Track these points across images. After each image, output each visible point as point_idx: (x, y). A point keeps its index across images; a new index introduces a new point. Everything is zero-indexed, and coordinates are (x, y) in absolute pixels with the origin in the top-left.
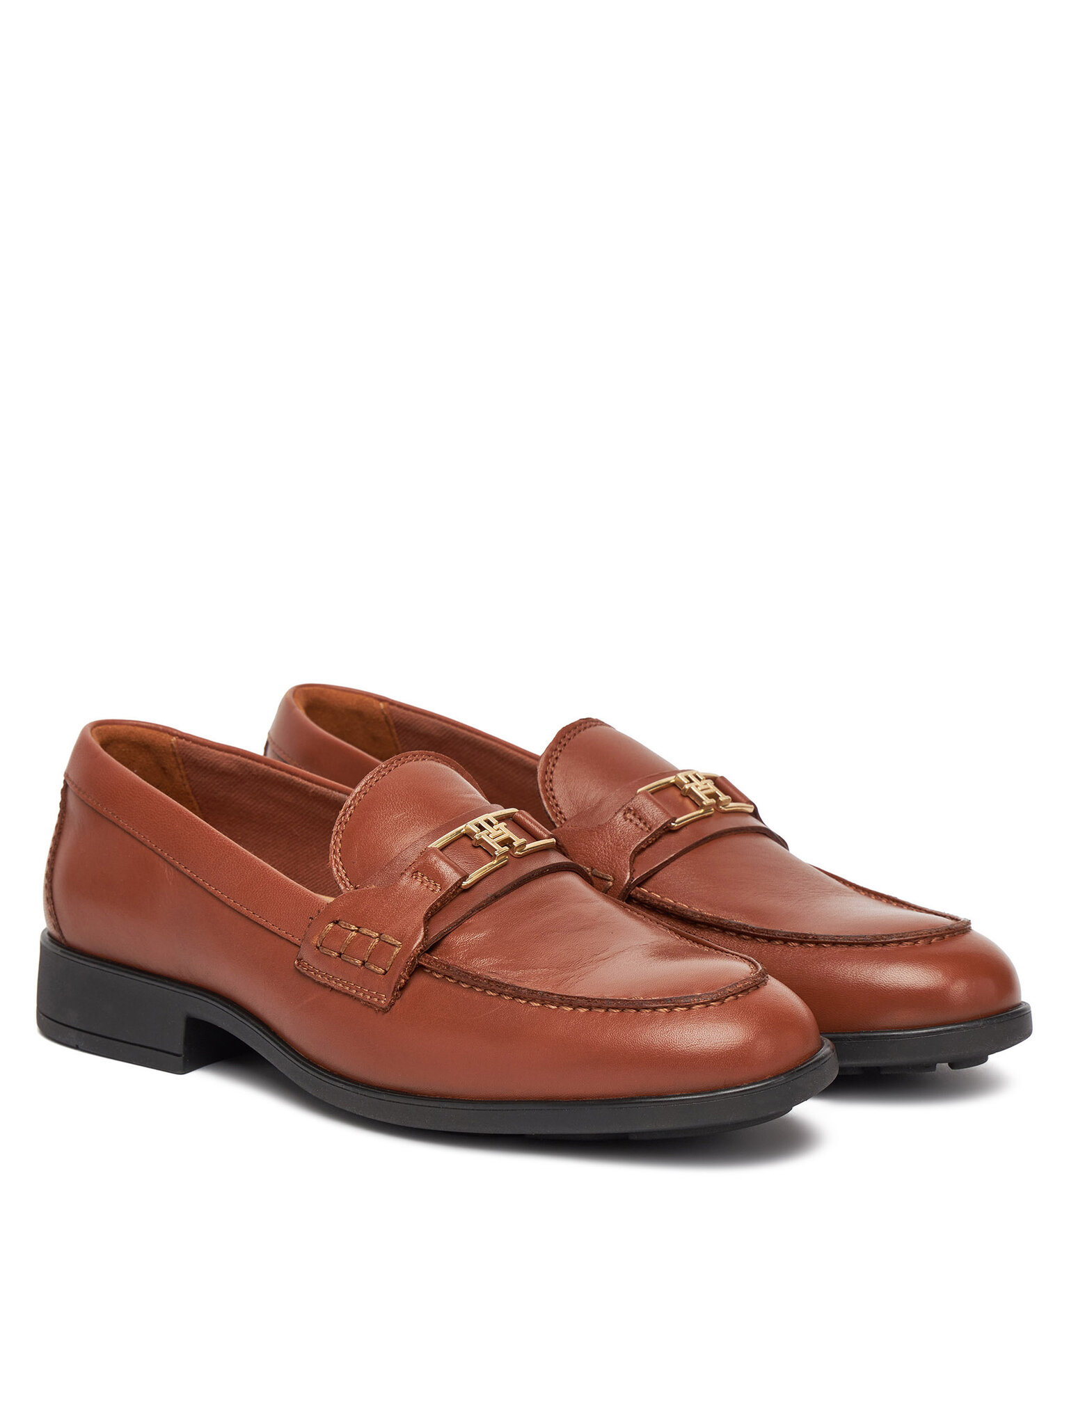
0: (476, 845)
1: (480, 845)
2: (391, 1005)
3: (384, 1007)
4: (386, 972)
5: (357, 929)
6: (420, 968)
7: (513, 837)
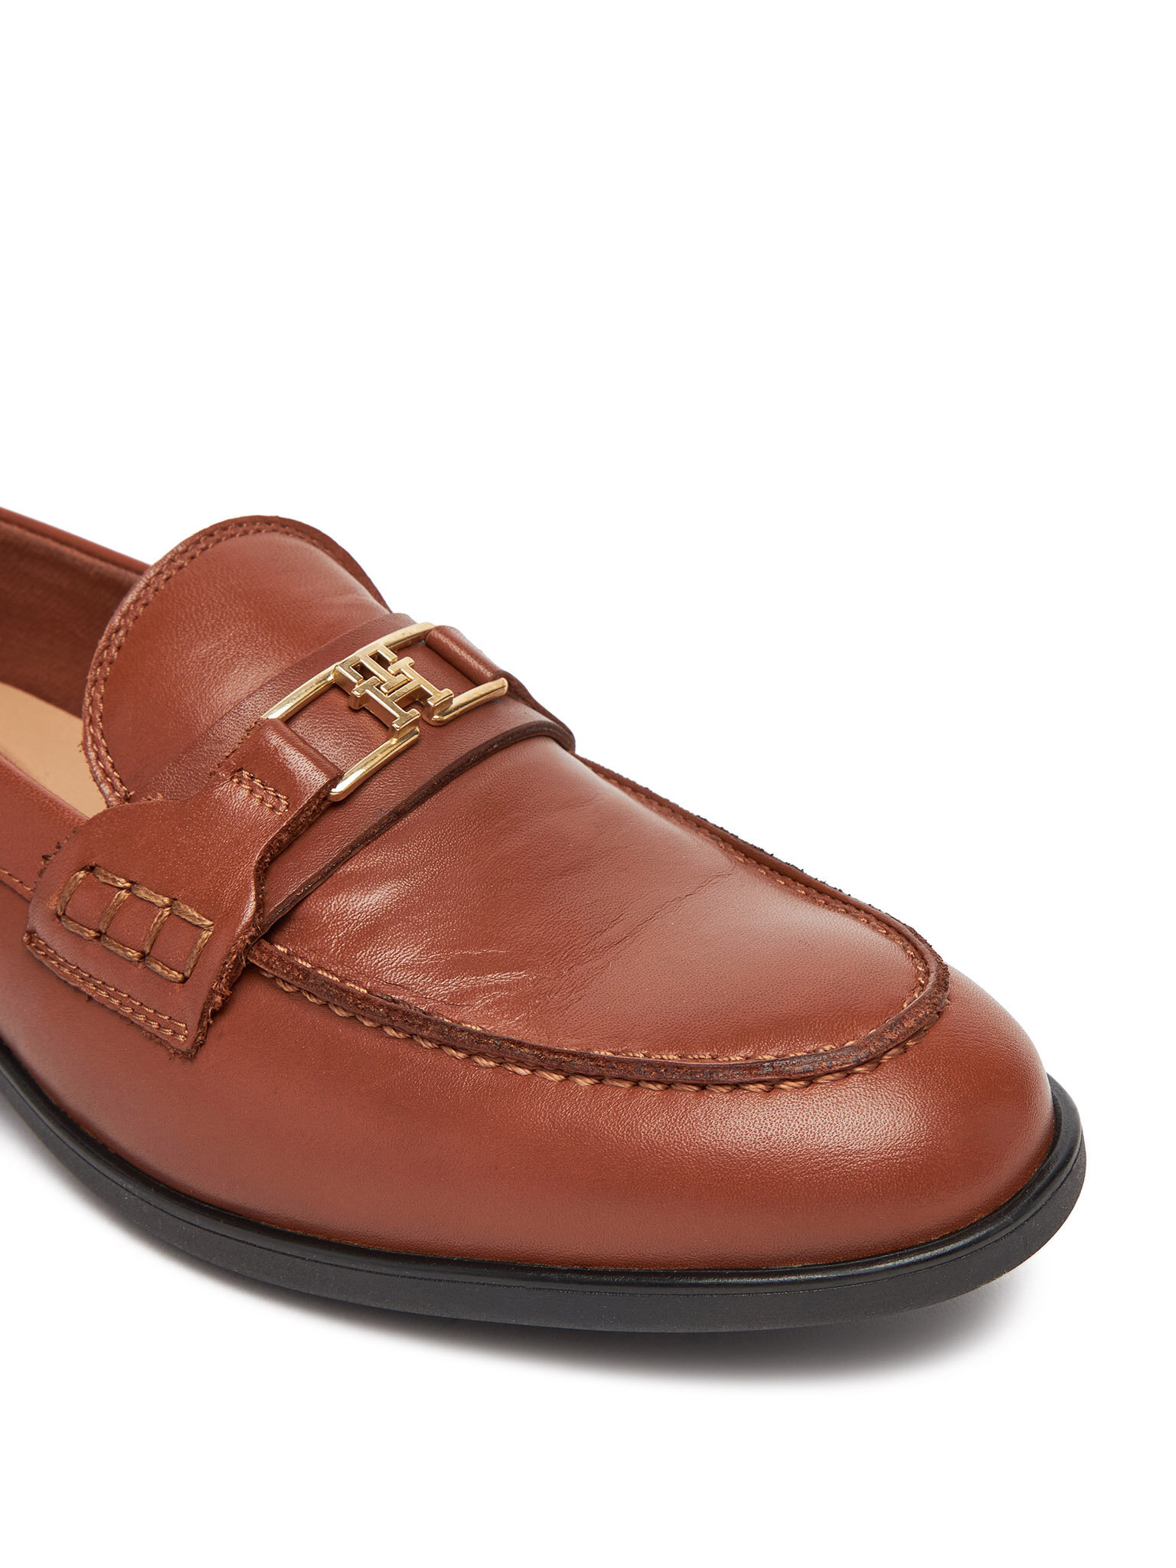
0: (357, 708)
1: (363, 707)
2: (198, 1046)
3: (184, 1048)
4: (185, 980)
5: (128, 885)
6: (251, 970)
7: (428, 687)
